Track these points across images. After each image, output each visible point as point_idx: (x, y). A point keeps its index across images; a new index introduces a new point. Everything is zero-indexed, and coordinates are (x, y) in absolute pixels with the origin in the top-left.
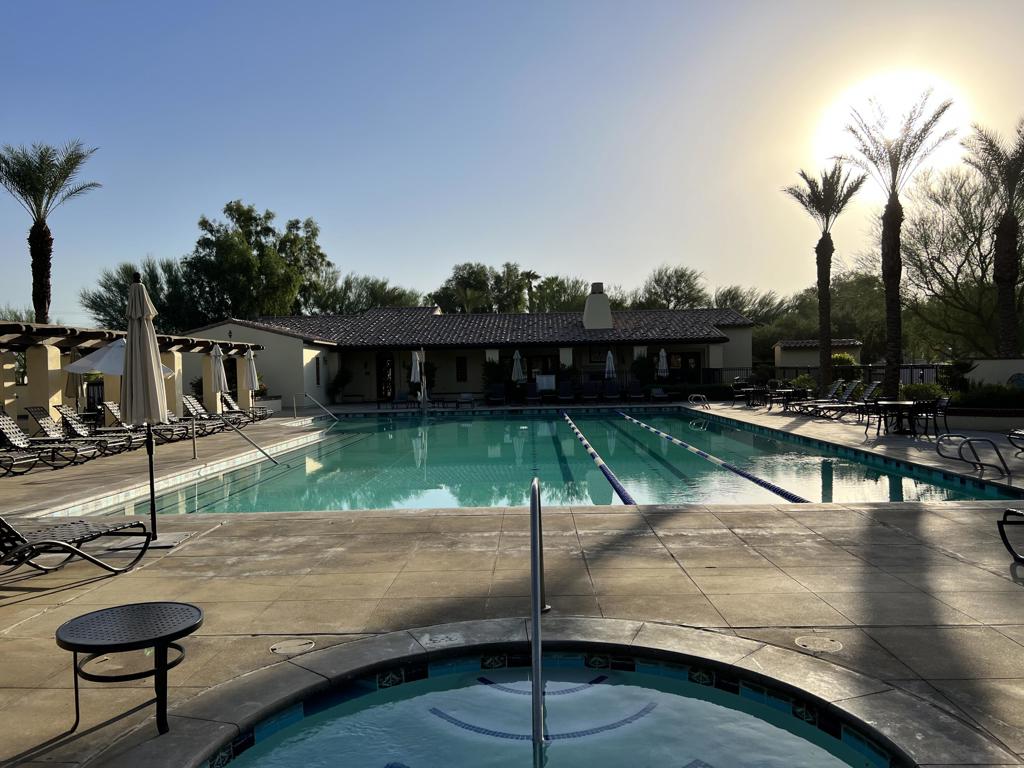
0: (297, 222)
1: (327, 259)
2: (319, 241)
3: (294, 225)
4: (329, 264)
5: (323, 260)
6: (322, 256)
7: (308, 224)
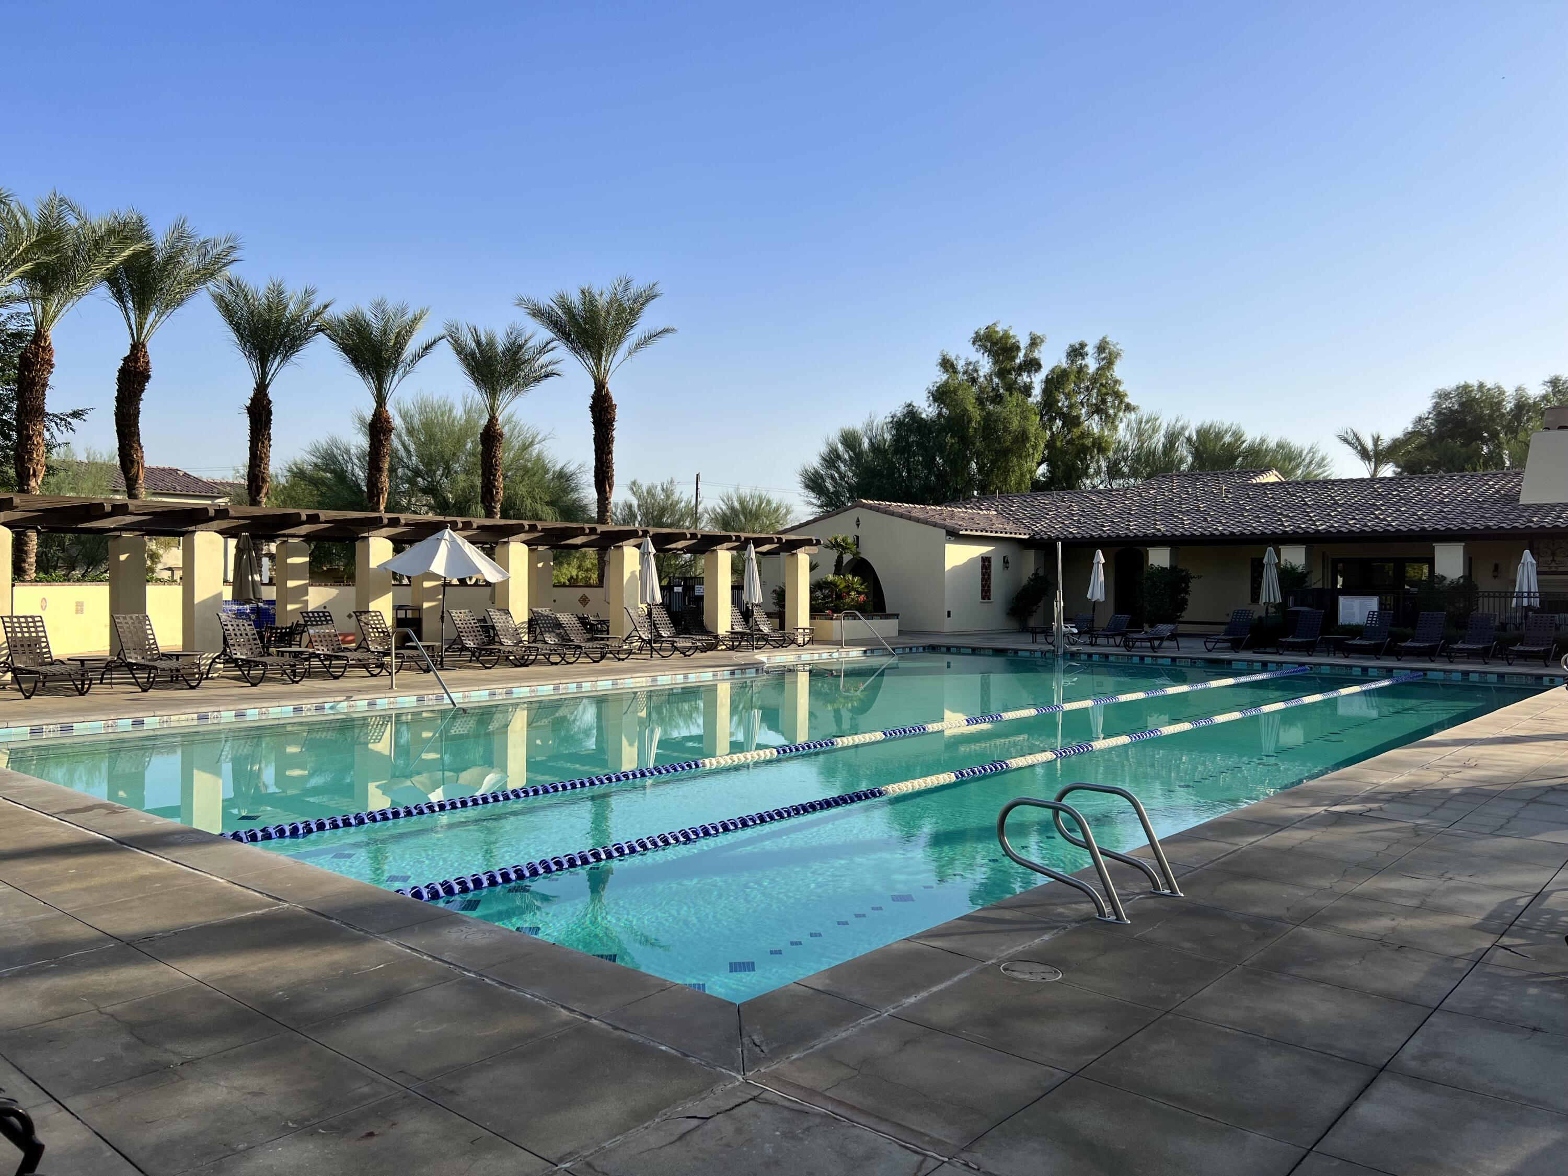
0: (1083, 346)
1: (1126, 400)
2: (1119, 371)
3: (1076, 352)
4: (1129, 408)
5: (1121, 402)
6: (1118, 396)
7: (1102, 347)
